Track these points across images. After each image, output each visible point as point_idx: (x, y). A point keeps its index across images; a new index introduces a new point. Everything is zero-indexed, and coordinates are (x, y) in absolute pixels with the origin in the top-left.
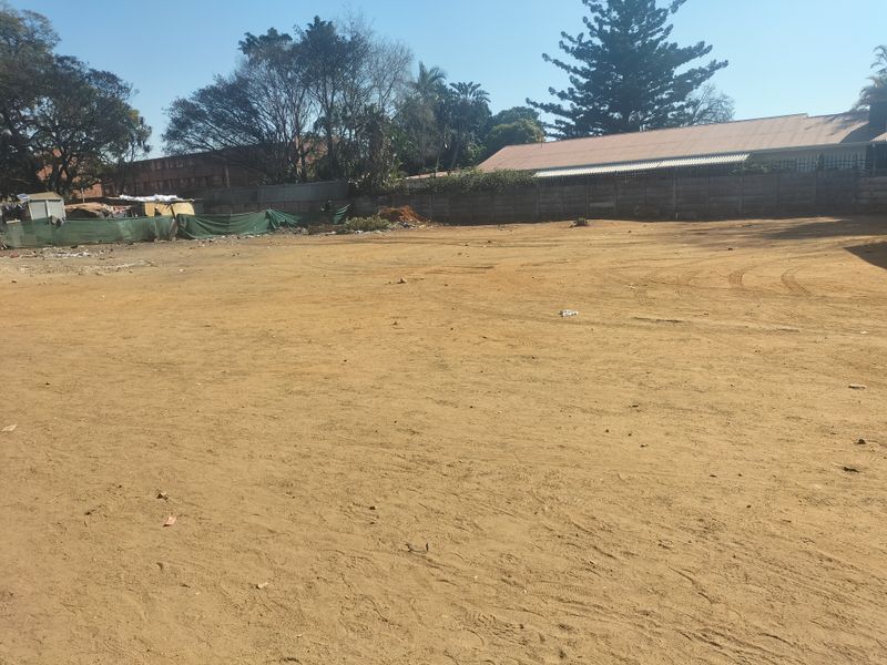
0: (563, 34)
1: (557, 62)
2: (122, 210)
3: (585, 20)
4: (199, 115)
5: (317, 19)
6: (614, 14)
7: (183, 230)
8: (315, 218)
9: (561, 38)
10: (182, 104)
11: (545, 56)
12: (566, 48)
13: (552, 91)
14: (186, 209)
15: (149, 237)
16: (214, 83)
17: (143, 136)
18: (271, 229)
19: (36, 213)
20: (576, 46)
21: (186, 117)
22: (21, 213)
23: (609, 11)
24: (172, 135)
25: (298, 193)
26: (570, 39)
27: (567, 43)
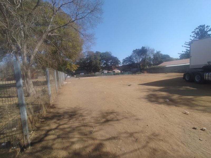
0: (186, 42)
1: (185, 47)
2: (112, 72)
3: (190, 39)
4: (126, 61)
5: (143, 47)
6: (198, 37)
7: (118, 74)
8: (134, 73)
9: (185, 43)
10: (124, 59)
11: (182, 46)
12: (186, 44)
13: (183, 52)
14: (120, 72)
15: (114, 75)
16: (128, 57)
17: (120, 63)
18: (129, 74)
19: (104, 72)
20: (188, 44)
21: (125, 61)
22: (103, 72)
23: (197, 36)
24: (122, 63)
25: (135, 69)
26: (187, 43)
27: (186, 43)
